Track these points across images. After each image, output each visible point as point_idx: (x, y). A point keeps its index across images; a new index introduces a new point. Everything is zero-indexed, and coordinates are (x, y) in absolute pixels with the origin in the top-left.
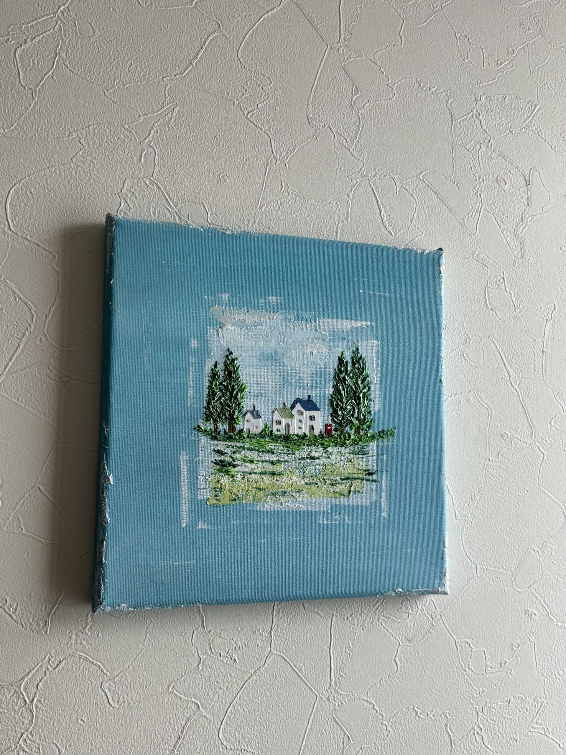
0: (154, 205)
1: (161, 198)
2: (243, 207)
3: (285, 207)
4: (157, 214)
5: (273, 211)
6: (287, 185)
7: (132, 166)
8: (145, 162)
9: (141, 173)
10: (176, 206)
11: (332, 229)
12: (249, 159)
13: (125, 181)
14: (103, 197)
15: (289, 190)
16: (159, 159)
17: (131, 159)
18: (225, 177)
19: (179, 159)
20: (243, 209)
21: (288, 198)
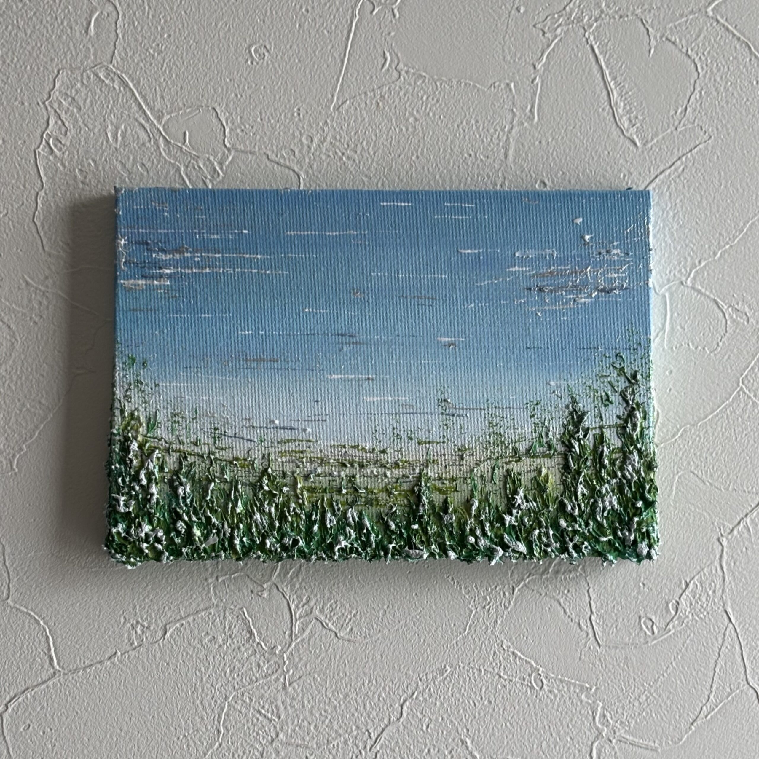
0: (114, 121)
1: (129, 103)
2: (299, 109)
3: (390, 102)
4: (120, 138)
5: (364, 112)
6: (397, 55)
7: (71, 44)
8: (96, 33)
9: (89, 57)
10: (159, 119)
11: (496, 142)
12: (313, 8)
13: (57, 76)
14: (13, 110)
15: (401, 66)
16: (124, 25)
17: (69, 30)
18: (263, 50)
19: (166, 21)
20: (299, 114)
21: (398, 83)
